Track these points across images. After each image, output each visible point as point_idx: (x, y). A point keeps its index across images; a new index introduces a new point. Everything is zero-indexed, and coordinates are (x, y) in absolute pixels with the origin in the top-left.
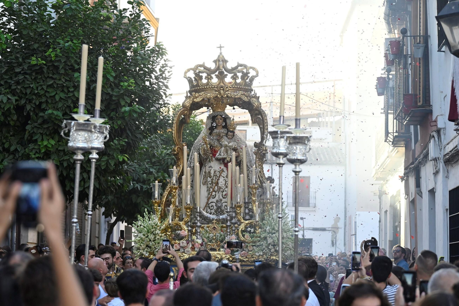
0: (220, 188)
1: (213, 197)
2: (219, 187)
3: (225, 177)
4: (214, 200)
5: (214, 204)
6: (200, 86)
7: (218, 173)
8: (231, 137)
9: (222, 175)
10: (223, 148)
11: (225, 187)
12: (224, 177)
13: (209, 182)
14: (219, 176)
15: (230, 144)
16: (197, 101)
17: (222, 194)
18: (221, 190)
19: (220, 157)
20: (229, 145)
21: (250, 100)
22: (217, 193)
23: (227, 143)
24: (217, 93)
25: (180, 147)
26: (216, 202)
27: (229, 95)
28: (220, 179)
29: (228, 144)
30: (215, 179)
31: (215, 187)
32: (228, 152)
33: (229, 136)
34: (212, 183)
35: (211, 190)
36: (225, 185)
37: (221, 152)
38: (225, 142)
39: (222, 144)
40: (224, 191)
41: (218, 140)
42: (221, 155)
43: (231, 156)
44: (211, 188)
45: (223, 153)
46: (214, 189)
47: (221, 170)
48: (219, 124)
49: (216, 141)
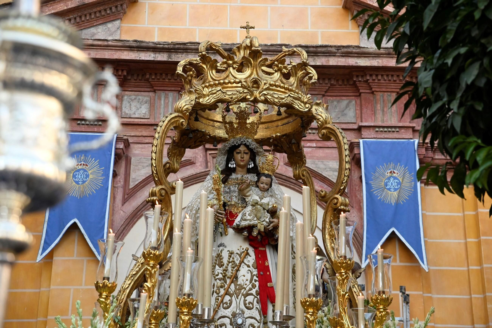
0: (241, 287)
1: (225, 305)
2: (239, 285)
3: (251, 266)
4: (228, 312)
5: (227, 321)
7: (238, 256)
8: (266, 187)
9: (245, 261)
10: (249, 208)
11: (250, 286)
12: (248, 266)
13: (217, 275)
14: (240, 264)
15: (265, 201)
16: (204, 103)
17: (245, 301)
18: (242, 291)
19: (244, 223)
20: (263, 201)
21: (309, 110)
22: (233, 298)
23: (257, 198)
24: (246, 91)
26: (231, 317)
27: (269, 97)
28: (241, 268)
29: (259, 200)
30: (230, 269)
31: (230, 285)
32: (259, 215)
33: (262, 185)
34: (224, 277)
35: (222, 291)
36: (251, 282)
37: (244, 215)
38: (254, 195)
39: (247, 200)
40: (248, 295)
41: (241, 191)
42: (246, 220)
43: (267, 222)
44: (222, 287)
45: (249, 215)
46: (228, 290)
47: (243, 252)
48: (242, 163)
49: (236, 194)
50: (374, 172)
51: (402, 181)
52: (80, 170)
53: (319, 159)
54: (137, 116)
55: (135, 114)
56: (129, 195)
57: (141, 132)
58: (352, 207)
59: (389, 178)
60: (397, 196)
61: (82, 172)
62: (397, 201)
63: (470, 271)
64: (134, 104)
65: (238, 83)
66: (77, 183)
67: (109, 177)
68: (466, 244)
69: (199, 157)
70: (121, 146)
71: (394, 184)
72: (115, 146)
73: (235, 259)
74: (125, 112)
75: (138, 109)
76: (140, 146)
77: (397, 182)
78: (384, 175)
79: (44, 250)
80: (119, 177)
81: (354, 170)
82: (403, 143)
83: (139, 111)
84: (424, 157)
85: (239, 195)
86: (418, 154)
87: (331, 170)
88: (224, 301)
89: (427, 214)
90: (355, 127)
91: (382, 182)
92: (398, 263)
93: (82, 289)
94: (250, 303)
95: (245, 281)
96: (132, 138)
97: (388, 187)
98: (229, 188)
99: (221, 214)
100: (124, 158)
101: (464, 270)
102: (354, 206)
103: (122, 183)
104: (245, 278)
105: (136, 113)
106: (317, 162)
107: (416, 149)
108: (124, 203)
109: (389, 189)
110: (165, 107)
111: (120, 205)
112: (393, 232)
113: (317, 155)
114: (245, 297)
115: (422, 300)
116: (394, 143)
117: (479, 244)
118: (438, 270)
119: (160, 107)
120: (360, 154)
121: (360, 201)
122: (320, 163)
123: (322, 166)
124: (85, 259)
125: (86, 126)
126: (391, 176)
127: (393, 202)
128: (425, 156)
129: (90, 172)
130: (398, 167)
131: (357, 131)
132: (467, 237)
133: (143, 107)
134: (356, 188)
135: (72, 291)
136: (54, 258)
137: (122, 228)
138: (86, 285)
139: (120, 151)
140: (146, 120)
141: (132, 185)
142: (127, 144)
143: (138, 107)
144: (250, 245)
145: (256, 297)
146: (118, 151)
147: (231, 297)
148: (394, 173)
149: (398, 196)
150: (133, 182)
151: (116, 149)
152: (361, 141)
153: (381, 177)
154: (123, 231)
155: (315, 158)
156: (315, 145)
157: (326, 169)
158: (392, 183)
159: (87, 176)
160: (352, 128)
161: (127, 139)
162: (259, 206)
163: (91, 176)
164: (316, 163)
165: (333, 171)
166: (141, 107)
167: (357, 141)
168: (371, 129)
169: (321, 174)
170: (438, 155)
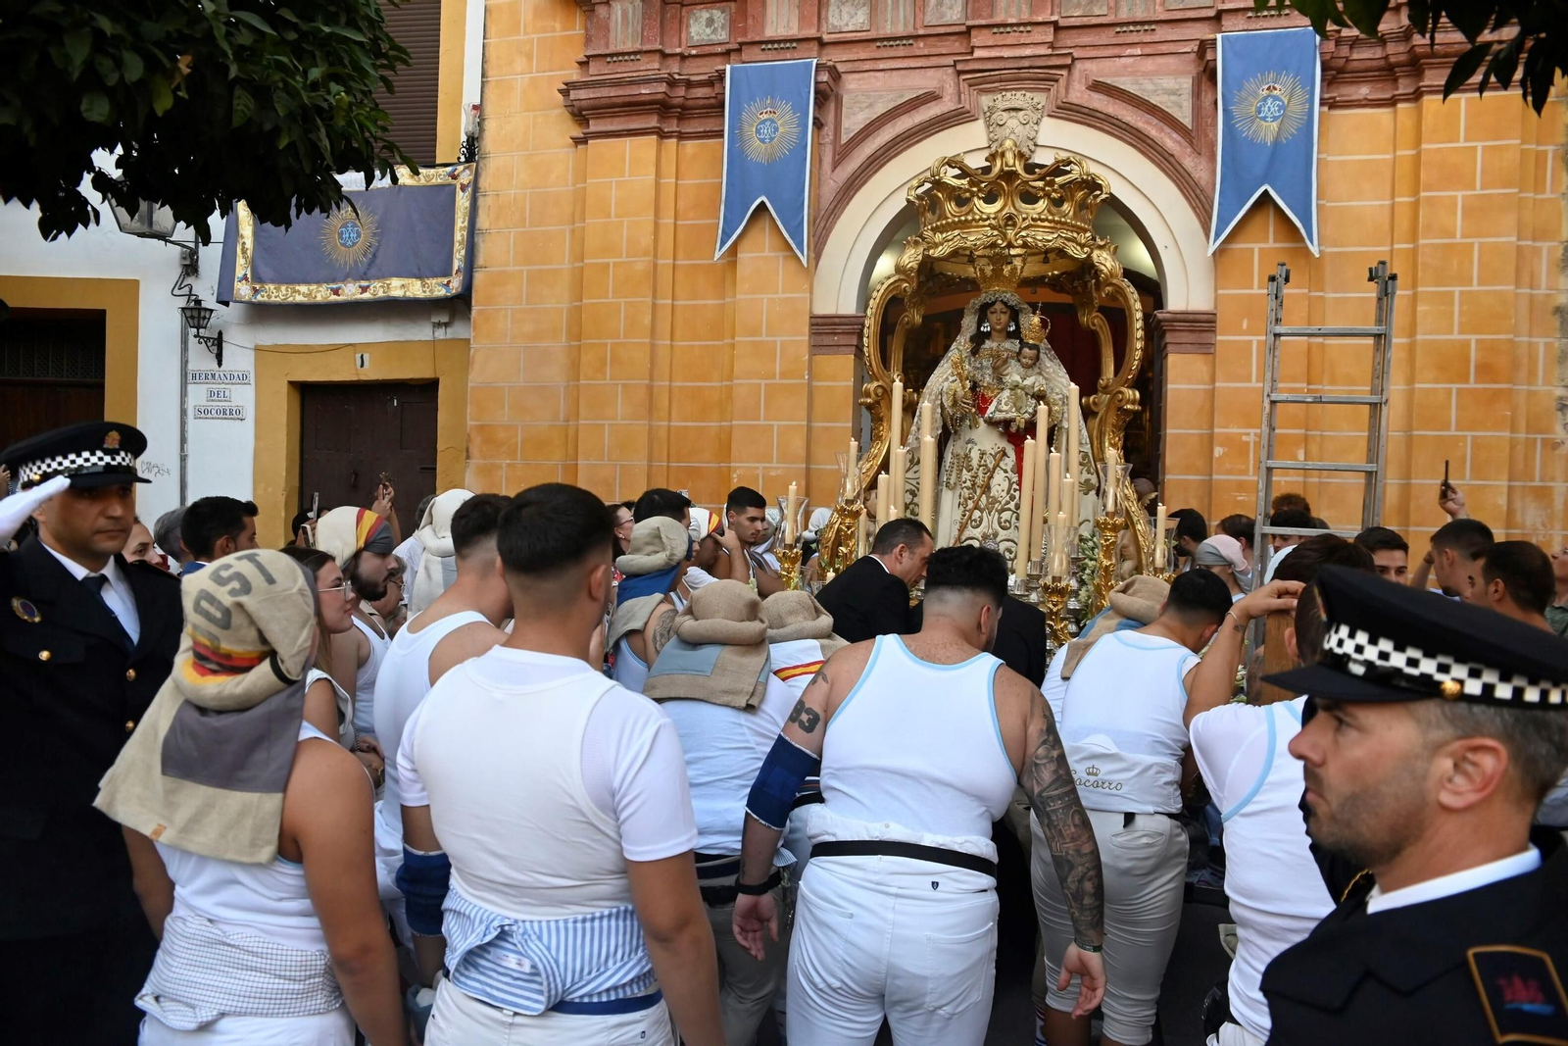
0: (995, 501)
1: (973, 524)
2: (993, 497)
3: (1009, 470)
4: (978, 533)
6: (949, 215)
7: (992, 458)
8: (1030, 362)
10: (1006, 393)
11: (1008, 498)
12: (1006, 471)
13: (965, 482)
14: (994, 469)
15: (1029, 382)
17: (1000, 518)
18: (996, 505)
19: (999, 416)
20: (1026, 382)
22: (984, 514)
23: (1017, 378)
25: (884, 385)
26: (981, 539)
27: (1029, 240)
28: (995, 475)
29: (1020, 381)
30: (981, 474)
31: (981, 496)
32: (1019, 404)
33: (1024, 360)
34: (973, 485)
35: (971, 504)
36: (1008, 492)
37: (999, 402)
38: (1014, 374)
39: (1004, 381)
40: (1004, 510)
41: (995, 369)
42: (1001, 411)
43: (1029, 413)
44: (970, 498)
45: (1006, 404)
46: (978, 503)
47: (999, 452)
48: (998, 327)
49: (989, 371)
50: (1239, 91)
51: (1288, 103)
52: (766, 120)
53: (1145, 74)
54: (850, 28)
55: (847, 25)
56: (842, 154)
57: (858, 53)
58: (1200, 154)
59: (1265, 99)
60: (1277, 129)
61: (768, 123)
62: (1277, 138)
63: (1394, 252)
64: (845, 9)
65: (986, 220)
66: (762, 141)
67: (807, 127)
68: (1393, 207)
69: (948, 86)
70: (825, 77)
71: (1272, 109)
72: (815, 79)
73: (988, 462)
74: (833, 25)
75: (852, 17)
76: (856, 76)
77: (1278, 105)
78: (1255, 94)
79: (723, 243)
80: (826, 128)
81: (1206, 91)
82: (1296, 33)
83: (854, 21)
84: (1332, 58)
85: (993, 373)
86: (1321, 53)
87: (1165, 93)
88: (973, 518)
89: (1330, 158)
90: (1212, 13)
91: (1252, 105)
92: (1271, 244)
93: (779, 299)
94: (1006, 521)
95: (1000, 491)
96: (844, 64)
97: (1262, 115)
98: (981, 363)
99: (968, 404)
100: (833, 98)
101: (1384, 251)
102: (1202, 153)
103: (831, 137)
104: (1000, 489)
105: (850, 24)
106: (1141, 80)
107: (1318, 43)
108: (835, 168)
109: (1264, 119)
110: (892, 9)
111: (829, 172)
112: (1266, 191)
113: (1143, 69)
114: (999, 514)
115: (1307, 303)
116: (1279, 34)
117: (1415, 206)
118: (1340, 253)
119: (886, 10)
120: (1215, 60)
121: (1212, 142)
122: (1146, 81)
123: (1150, 87)
124: (781, 254)
125: (774, 52)
126: (1269, 96)
127: (1269, 140)
128: (1334, 55)
129: (779, 123)
130: (1283, 78)
131: (1213, 22)
132: (1396, 193)
133: (860, 12)
134: (1206, 122)
135: (765, 301)
136: (739, 255)
137: (832, 206)
138: (783, 292)
139: (822, 87)
140: (865, 33)
141: (844, 139)
142: (836, 76)
143: (853, 12)
144: (1009, 441)
145: (1014, 512)
146: (821, 86)
147: (982, 513)
148: (1275, 89)
149: (1279, 129)
150: (846, 133)
151: (816, 83)
152: (1219, 36)
153: (1251, 99)
154: (834, 210)
155: (1139, 74)
156: (1139, 52)
157: (1156, 91)
158: (1269, 108)
159: (776, 129)
160: (1205, 16)
161: (834, 67)
162: (1019, 391)
163: (781, 130)
164: (1140, 82)
165: (1169, 94)
166: (856, 14)
167: (1211, 36)
168: (1240, 15)
169: (1147, 101)
170: (1358, 53)
